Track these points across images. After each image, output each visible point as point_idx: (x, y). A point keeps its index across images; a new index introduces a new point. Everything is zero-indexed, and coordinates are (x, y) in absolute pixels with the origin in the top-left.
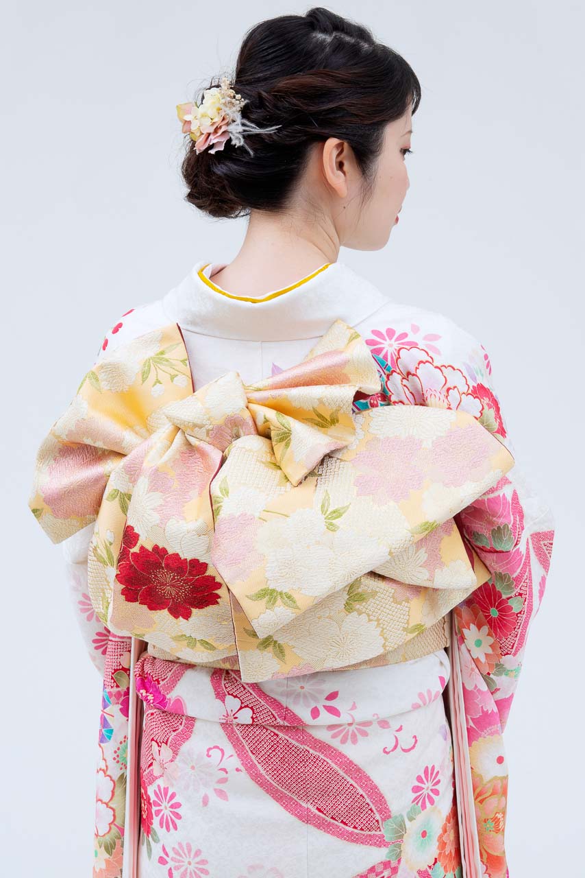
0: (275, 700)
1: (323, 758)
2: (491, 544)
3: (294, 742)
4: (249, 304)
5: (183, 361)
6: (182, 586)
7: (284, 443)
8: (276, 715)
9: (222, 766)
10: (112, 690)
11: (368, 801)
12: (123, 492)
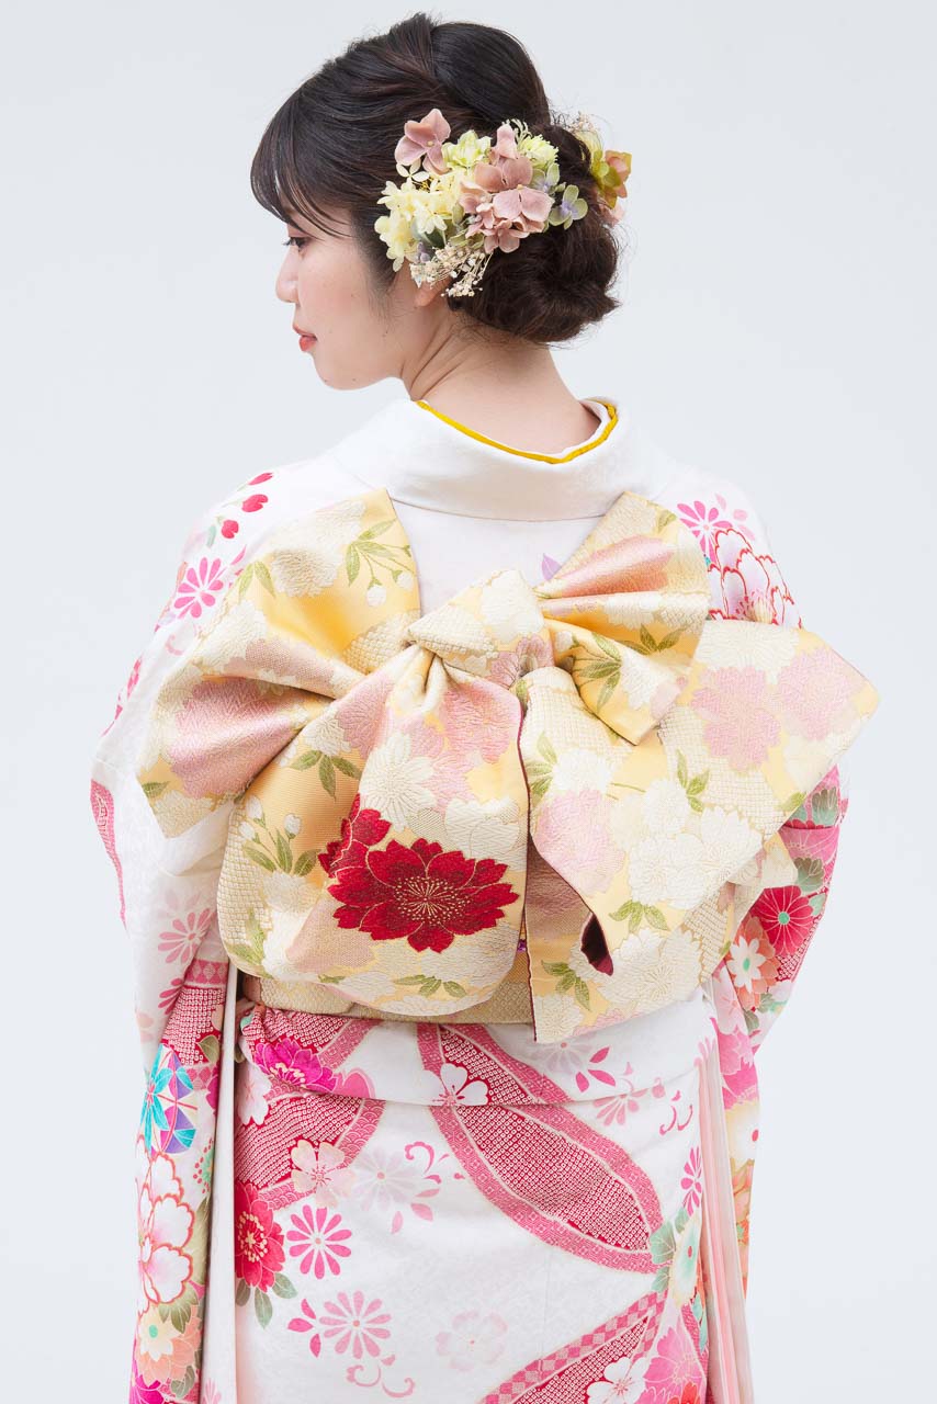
0: (528, 1067)
1: (583, 1148)
2: (810, 816)
3: (548, 1128)
4: (543, 465)
5: (405, 550)
6: (454, 901)
7: (606, 679)
8: (526, 1090)
9: (433, 1171)
10: (196, 1067)
11: (637, 1204)
12: (329, 755)
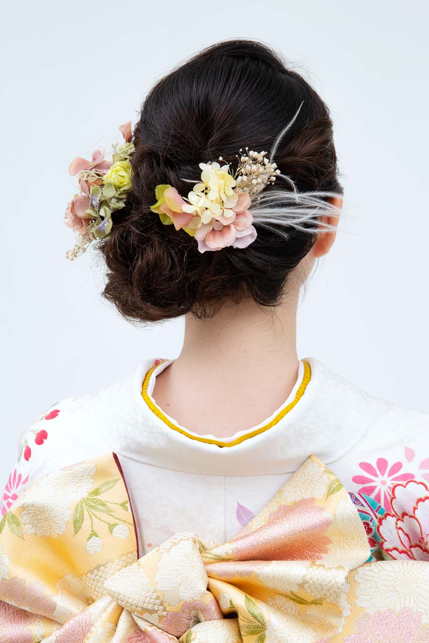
5: (123, 505)
